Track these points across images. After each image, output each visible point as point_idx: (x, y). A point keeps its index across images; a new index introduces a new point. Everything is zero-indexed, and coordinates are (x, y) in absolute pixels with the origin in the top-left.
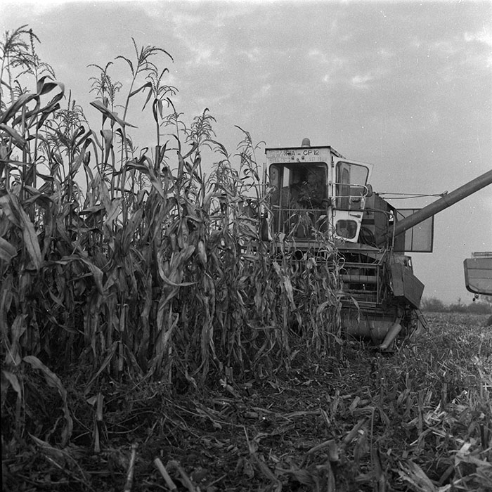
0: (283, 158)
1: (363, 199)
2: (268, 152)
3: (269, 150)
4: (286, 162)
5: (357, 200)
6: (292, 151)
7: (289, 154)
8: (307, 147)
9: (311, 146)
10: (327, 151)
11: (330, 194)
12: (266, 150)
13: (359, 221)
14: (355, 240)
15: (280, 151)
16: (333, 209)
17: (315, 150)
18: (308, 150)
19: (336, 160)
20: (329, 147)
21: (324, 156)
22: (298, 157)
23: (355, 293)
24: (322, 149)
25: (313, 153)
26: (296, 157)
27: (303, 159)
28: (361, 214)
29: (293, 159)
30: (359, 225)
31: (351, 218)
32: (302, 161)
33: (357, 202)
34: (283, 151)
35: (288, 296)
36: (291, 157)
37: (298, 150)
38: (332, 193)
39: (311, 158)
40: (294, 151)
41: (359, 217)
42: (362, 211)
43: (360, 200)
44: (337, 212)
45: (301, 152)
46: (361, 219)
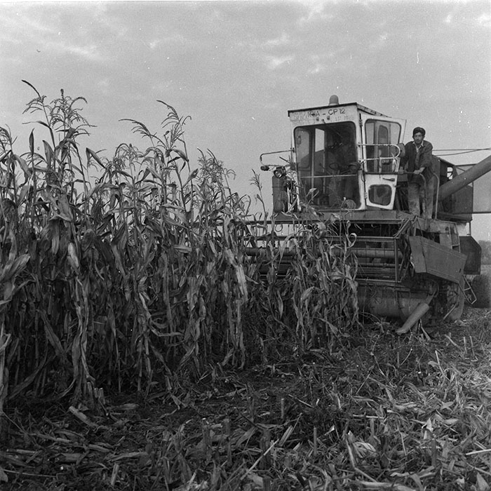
0: (309, 121)
1: (394, 161)
2: (291, 114)
3: (293, 111)
4: (311, 124)
5: (388, 161)
6: (316, 111)
7: (313, 115)
8: (335, 105)
9: (340, 104)
10: (354, 108)
11: (359, 156)
12: (289, 112)
13: (393, 185)
14: (390, 207)
15: (303, 113)
16: (364, 174)
17: (341, 108)
18: (333, 109)
19: (365, 117)
20: (355, 104)
21: (351, 115)
22: (323, 117)
24: (348, 107)
25: (339, 111)
26: (321, 118)
27: (328, 119)
28: (395, 177)
29: (318, 120)
30: (394, 190)
31: (384, 183)
32: (327, 122)
33: (388, 164)
34: (307, 112)
36: (315, 118)
37: (322, 110)
38: (362, 156)
39: (337, 117)
40: (319, 111)
41: (393, 180)
42: (395, 174)
43: (390, 162)
44: (369, 176)
45: (326, 111)
46: (395, 183)
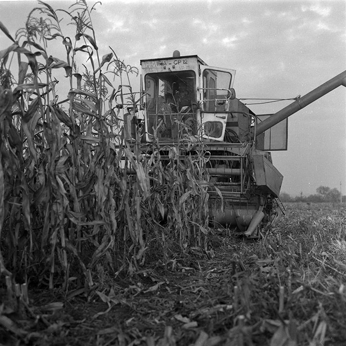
0: (157, 69)
1: (227, 102)
2: (143, 63)
3: (144, 61)
4: (159, 71)
5: (222, 102)
6: (164, 61)
7: (161, 64)
8: (177, 57)
9: (181, 56)
10: (195, 60)
11: (198, 99)
12: (141, 61)
13: (224, 122)
14: (221, 139)
15: (153, 62)
16: (201, 112)
17: (184, 59)
18: (177, 60)
19: (203, 68)
20: (196, 56)
21: (192, 65)
22: (169, 67)
23: (222, 185)
24: (190, 59)
25: (182, 62)
26: (168, 66)
27: (174, 68)
28: (226, 115)
29: (165, 68)
30: (224, 125)
31: (217, 120)
32: (173, 70)
33: (222, 104)
34: (156, 62)
35: (141, 185)
36: (163, 66)
37: (169, 60)
38: (200, 98)
39: (180, 67)
40: (166, 61)
41: (224, 118)
42: (226, 113)
43: (224, 103)
44: (205, 115)
45: (172, 61)
46: (226, 120)
